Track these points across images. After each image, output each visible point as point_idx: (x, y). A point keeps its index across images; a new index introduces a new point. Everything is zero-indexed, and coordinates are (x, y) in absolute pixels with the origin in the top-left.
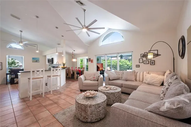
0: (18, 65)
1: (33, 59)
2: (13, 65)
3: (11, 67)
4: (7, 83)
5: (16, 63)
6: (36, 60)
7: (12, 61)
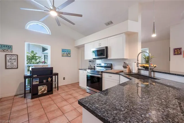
0: (39, 61)
1: (62, 51)
2: (33, 61)
3: (31, 63)
4: (26, 92)
5: (37, 58)
6: (66, 53)
7: (32, 55)
